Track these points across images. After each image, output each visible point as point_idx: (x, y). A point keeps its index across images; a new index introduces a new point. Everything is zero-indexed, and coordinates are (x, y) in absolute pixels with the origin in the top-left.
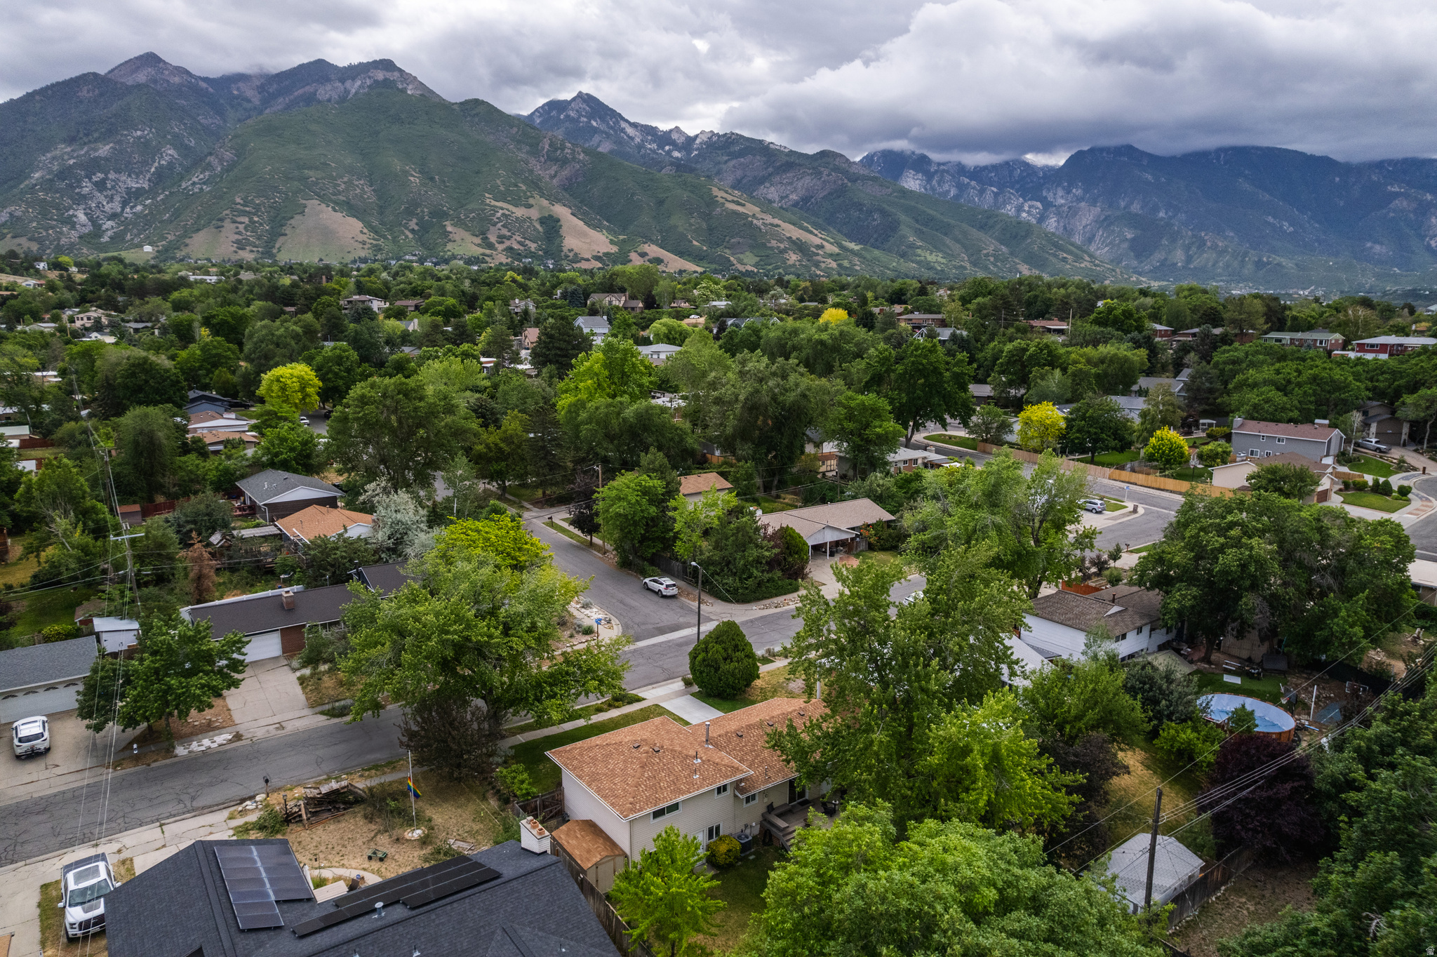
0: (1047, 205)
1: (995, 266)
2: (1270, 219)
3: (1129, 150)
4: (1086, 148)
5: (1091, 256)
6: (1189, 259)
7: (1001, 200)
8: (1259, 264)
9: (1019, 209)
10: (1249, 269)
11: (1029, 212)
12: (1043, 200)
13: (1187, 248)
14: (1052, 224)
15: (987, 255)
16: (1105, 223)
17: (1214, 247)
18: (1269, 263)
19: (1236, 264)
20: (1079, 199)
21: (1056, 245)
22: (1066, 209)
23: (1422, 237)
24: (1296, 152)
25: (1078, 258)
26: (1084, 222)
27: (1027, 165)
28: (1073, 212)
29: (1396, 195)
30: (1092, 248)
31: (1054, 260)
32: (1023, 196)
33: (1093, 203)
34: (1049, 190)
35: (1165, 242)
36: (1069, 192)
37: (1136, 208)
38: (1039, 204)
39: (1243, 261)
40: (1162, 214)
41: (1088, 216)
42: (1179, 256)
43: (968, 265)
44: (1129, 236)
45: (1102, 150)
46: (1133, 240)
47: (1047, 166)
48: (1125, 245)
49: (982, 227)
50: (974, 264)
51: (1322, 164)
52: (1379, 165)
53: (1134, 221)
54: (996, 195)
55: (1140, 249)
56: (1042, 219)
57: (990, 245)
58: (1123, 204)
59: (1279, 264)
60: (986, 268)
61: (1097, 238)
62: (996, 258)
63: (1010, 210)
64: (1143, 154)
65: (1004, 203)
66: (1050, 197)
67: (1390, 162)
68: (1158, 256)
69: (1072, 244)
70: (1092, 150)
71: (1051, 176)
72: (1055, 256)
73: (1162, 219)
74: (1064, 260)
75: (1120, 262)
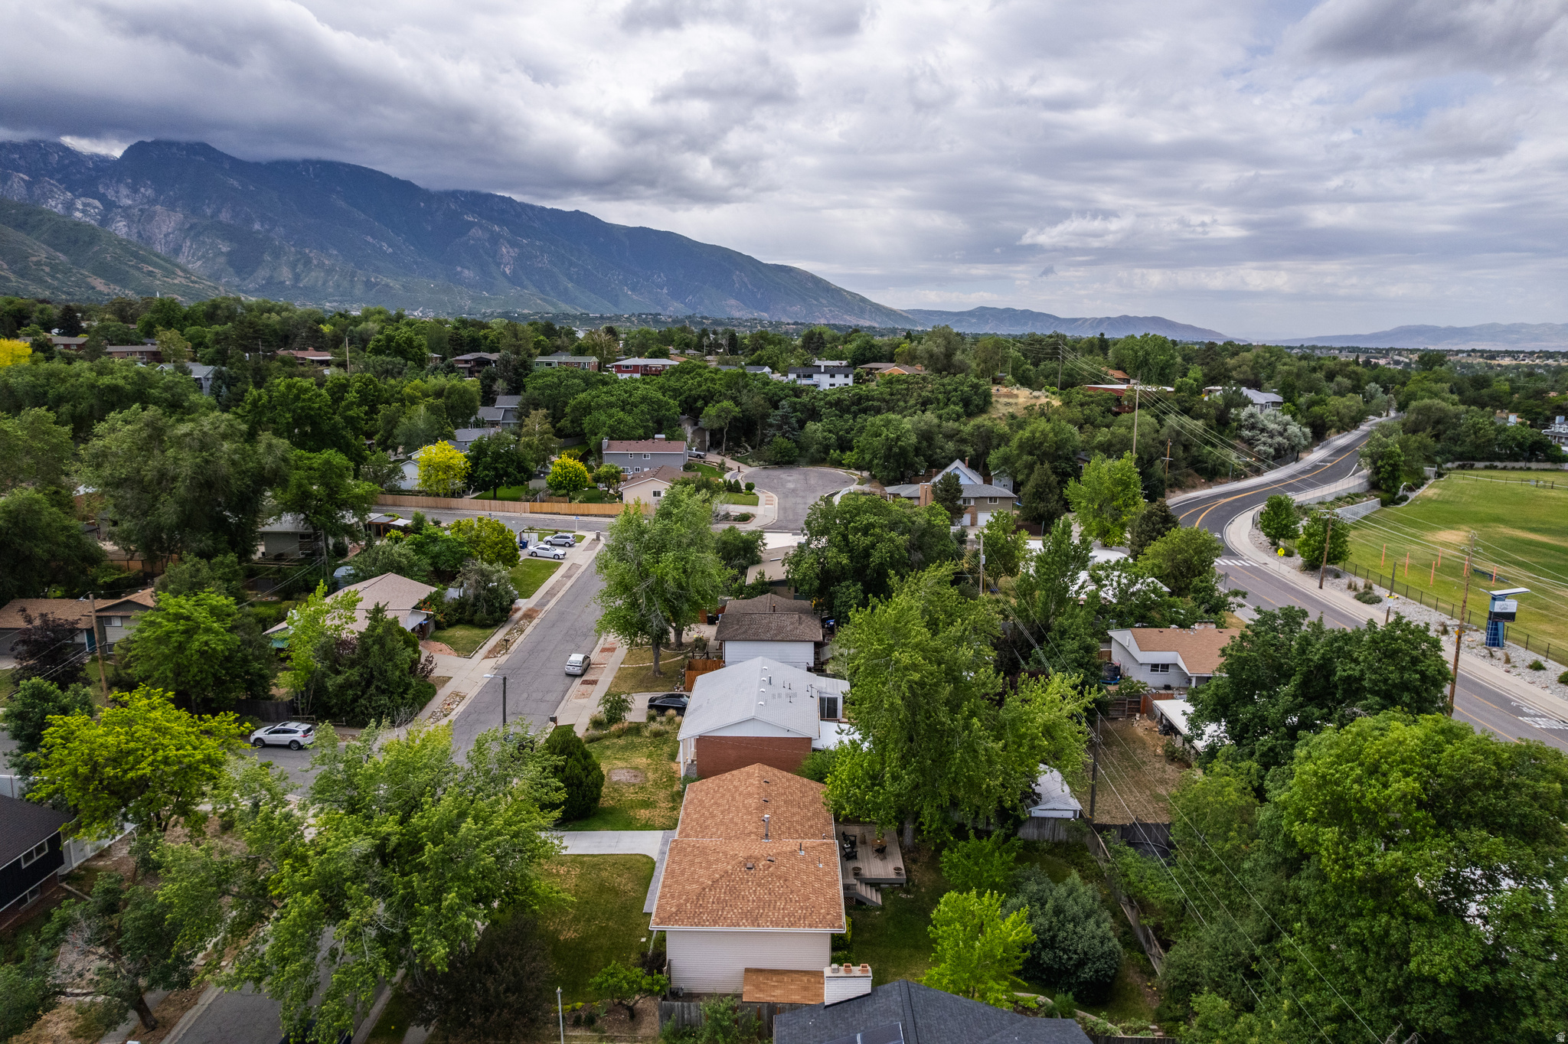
0: (109, 205)
1: (53, 277)
2: (369, 239)
3: (204, 149)
4: (149, 140)
5: (184, 271)
6: (297, 278)
7: (37, 191)
8: (369, 285)
9: (70, 206)
10: (359, 290)
11: (84, 211)
12: (102, 198)
13: (293, 266)
14: (120, 228)
15: (38, 263)
16: (192, 231)
17: (321, 265)
18: (376, 284)
19: (346, 284)
20: (153, 202)
21: (135, 255)
22: (136, 211)
23: (498, 265)
24: (381, 173)
25: (170, 273)
26: (164, 229)
27: (67, 150)
28: (147, 217)
29: (472, 225)
30: (181, 260)
31: (136, 273)
32: (69, 188)
33: (171, 206)
34: (107, 186)
35: (267, 258)
36: (136, 191)
37: (225, 216)
38: (97, 203)
39: (352, 281)
40: (257, 226)
41: (167, 224)
42: (285, 274)
43: (12, 277)
44: (224, 249)
45: (170, 144)
46: (229, 254)
47: (98, 156)
48: (222, 260)
49: (20, 226)
50: (22, 273)
51: (405, 188)
52: (454, 195)
53: (228, 232)
54: (29, 185)
55: (243, 263)
56: (105, 221)
57: (40, 253)
58: (209, 212)
59: (387, 285)
60: (40, 281)
61: (185, 249)
62: (55, 268)
63: (55, 205)
64: (222, 155)
65: (45, 197)
66: (111, 194)
67: (462, 193)
68: (263, 273)
69: (158, 256)
70: (156, 143)
71: (103, 167)
72: (139, 269)
73: (258, 232)
74: (150, 274)
75: (219, 279)
